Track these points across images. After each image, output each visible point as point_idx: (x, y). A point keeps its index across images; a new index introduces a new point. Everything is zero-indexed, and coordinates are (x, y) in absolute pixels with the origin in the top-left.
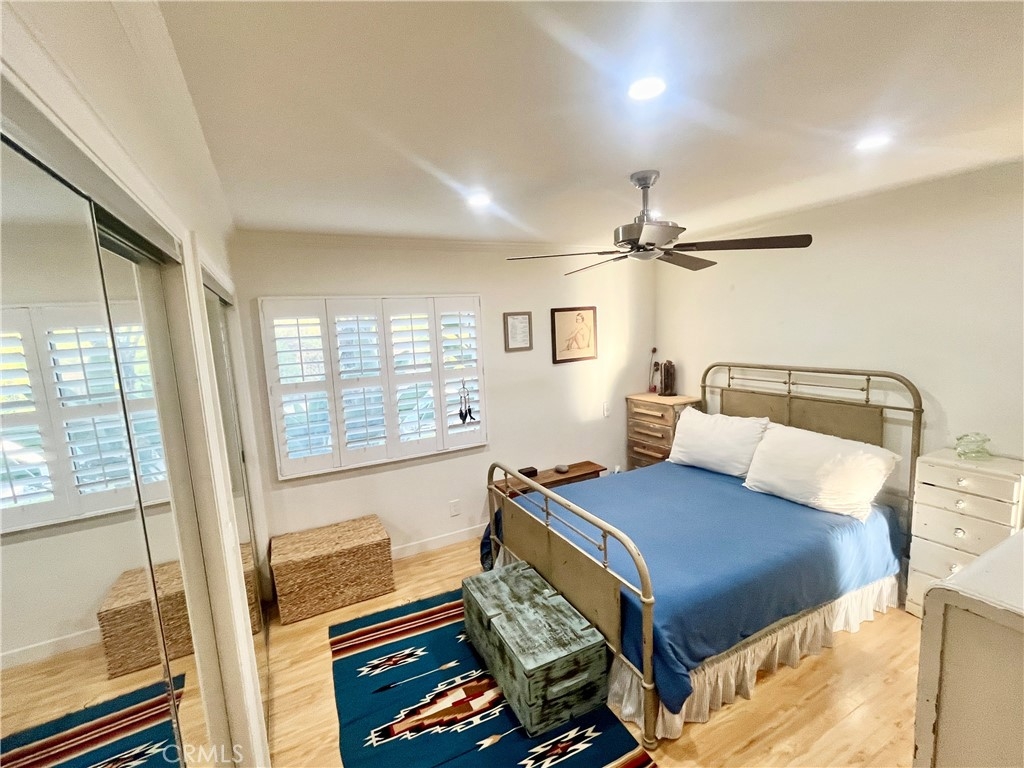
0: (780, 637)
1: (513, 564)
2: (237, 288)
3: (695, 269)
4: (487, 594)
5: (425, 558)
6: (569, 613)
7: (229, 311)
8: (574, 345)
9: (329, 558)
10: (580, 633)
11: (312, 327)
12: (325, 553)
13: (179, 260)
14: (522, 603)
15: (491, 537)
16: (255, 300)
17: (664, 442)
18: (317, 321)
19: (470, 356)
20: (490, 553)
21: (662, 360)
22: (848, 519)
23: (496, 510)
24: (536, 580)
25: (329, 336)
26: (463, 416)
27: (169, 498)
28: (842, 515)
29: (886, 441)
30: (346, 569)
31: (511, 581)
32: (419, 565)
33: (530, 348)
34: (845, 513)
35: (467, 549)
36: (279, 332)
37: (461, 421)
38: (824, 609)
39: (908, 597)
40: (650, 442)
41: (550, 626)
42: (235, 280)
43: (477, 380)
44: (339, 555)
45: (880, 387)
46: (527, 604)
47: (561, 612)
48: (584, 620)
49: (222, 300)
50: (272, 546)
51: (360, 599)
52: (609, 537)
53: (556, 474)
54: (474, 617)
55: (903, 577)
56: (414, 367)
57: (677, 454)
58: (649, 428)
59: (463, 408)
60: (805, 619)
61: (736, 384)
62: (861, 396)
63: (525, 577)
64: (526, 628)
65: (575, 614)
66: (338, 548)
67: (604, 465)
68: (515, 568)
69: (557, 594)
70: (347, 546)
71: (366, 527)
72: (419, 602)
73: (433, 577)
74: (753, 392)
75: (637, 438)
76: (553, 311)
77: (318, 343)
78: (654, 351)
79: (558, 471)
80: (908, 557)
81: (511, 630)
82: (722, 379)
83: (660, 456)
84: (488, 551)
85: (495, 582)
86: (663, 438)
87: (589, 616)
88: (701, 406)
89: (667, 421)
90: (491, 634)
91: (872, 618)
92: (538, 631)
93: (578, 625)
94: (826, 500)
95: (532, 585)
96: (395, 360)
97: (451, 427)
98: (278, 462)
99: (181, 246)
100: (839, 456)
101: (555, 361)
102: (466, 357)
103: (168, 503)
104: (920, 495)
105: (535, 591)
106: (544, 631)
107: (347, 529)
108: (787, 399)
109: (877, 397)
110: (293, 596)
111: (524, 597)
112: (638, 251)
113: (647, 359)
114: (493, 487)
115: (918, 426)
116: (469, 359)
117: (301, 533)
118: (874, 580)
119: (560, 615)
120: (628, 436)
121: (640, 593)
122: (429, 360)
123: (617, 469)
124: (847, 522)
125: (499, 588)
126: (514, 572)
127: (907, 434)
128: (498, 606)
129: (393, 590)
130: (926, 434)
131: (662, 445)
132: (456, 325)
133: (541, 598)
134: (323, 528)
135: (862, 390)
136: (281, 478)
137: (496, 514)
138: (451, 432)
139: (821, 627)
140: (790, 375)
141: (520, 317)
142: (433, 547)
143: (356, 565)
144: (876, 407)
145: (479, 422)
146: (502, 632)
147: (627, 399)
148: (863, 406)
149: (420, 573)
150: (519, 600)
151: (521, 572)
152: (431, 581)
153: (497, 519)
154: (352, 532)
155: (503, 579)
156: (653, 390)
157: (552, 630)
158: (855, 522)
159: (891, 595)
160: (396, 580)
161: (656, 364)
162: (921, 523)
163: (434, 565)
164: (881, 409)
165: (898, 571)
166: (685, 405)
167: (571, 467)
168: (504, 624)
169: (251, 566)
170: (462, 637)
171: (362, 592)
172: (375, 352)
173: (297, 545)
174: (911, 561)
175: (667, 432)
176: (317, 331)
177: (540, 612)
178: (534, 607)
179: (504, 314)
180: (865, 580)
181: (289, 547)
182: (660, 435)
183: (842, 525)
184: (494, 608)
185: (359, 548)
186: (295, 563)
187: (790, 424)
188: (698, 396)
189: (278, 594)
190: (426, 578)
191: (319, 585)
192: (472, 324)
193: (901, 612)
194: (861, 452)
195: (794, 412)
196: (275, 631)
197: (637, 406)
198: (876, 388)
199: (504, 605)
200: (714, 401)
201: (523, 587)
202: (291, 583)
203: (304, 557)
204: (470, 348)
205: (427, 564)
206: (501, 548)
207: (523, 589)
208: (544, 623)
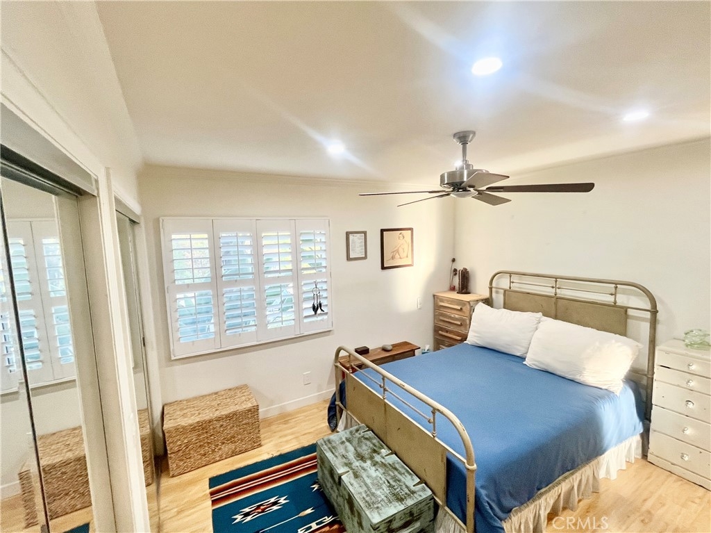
0: (564, 487)
1: (355, 427)
2: (143, 210)
3: (494, 204)
4: (337, 454)
5: (285, 418)
6: (403, 471)
7: (136, 227)
8: (397, 256)
9: (210, 422)
10: (413, 488)
11: (201, 241)
12: (207, 418)
13: (95, 194)
14: (365, 462)
15: (337, 403)
16: (158, 220)
17: (462, 328)
18: (206, 236)
19: (321, 263)
20: (335, 415)
21: (460, 268)
22: (606, 391)
23: (340, 382)
24: (374, 441)
25: (214, 247)
26: (315, 309)
27: (75, 377)
28: (601, 389)
29: (629, 332)
30: (223, 431)
31: (355, 442)
32: (280, 423)
33: (365, 258)
34: (604, 387)
35: (315, 410)
36: (175, 245)
37: (313, 313)
38: (593, 463)
39: (650, 451)
40: (451, 328)
41: (389, 482)
42: (142, 203)
43: (326, 282)
44: (219, 419)
45: (624, 292)
46: (369, 462)
47: (396, 469)
48: (415, 477)
49: (131, 220)
50: (165, 413)
51: (234, 454)
52: (437, 413)
53: (384, 352)
54: (326, 472)
55: (645, 435)
56: (279, 271)
57: (472, 338)
58: (450, 317)
59: (316, 303)
60: (580, 472)
61: (515, 287)
62: (610, 299)
63: (366, 439)
64: (370, 485)
65: (407, 471)
66: (217, 414)
67: (419, 346)
68: (357, 431)
69: (392, 454)
70: (225, 412)
71: (239, 395)
72: (281, 456)
73: (292, 434)
74: (528, 293)
75: (442, 324)
76: (382, 231)
77: (207, 253)
78: (454, 260)
79: (384, 350)
80: (650, 421)
81: (358, 486)
82: (504, 283)
83: (459, 338)
84: (333, 414)
85: (343, 443)
86: (461, 325)
87: (419, 473)
88: (488, 302)
89: (464, 312)
90: (341, 488)
91: (624, 468)
92: (379, 487)
93: (411, 481)
94: (589, 377)
95: (371, 445)
96: (265, 266)
97: (306, 317)
98: (171, 344)
99: (97, 181)
100: (597, 344)
101: (383, 268)
102: (318, 264)
103: (74, 381)
104: (659, 374)
105: (375, 451)
106: (384, 487)
107: (224, 397)
108: (554, 300)
109: (622, 300)
110: (181, 452)
111: (367, 456)
112: (458, 191)
113: (448, 266)
114: (338, 364)
115: (654, 322)
116: (319, 266)
117: (188, 401)
118: (626, 439)
119: (396, 473)
120: (434, 323)
121: (465, 461)
122: (290, 266)
123: (427, 347)
124: (606, 394)
125: (346, 449)
126: (357, 434)
127: (646, 327)
128: (346, 465)
129: (260, 445)
130: (660, 328)
131: (462, 330)
132: (311, 240)
133: (379, 456)
134: (206, 396)
135: (612, 294)
136: (173, 358)
137: (341, 385)
138: (306, 320)
139: (591, 476)
140: (556, 281)
141: (358, 235)
142: (290, 409)
143: (231, 428)
144: (622, 307)
145: (327, 313)
146: (351, 488)
147: (434, 296)
148: (613, 306)
149: (281, 431)
150: (361, 457)
151: (362, 434)
152: (289, 437)
153: (342, 390)
154: (228, 400)
155: (348, 440)
156: (453, 289)
157: (390, 486)
158: (612, 395)
159: (637, 448)
160: (262, 436)
161: (455, 270)
162: (659, 395)
163: (292, 423)
164: (625, 309)
165: (642, 431)
166: (477, 301)
167: (394, 346)
168: (353, 481)
169: (147, 431)
170: (316, 487)
171: (235, 448)
172: (249, 260)
173: (185, 411)
174: (651, 424)
175: (464, 320)
176: (206, 244)
177: (379, 469)
178: (374, 465)
179: (347, 232)
180: (621, 439)
181: (178, 413)
182: (459, 323)
183: (602, 397)
184: (343, 466)
185: (235, 414)
186: (184, 428)
187: (556, 318)
188: (487, 295)
189: (169, 452)
190: (285, 436)
191: (202, 443)
192: (323, 240)
193: (644, 462)
194: (614, 341)
195: (559, 309)
196: (166, 482)
197: (442, 301)
198: (620, 293)
199: (351, 464)
200: (499, 298)
201: (364, 447)
202: (179, 443)
203: (190, 422)
204: (321, 258)
205: (286, 422)
206: (344, 413)
207: (365, 449)
208: (383, 479)
